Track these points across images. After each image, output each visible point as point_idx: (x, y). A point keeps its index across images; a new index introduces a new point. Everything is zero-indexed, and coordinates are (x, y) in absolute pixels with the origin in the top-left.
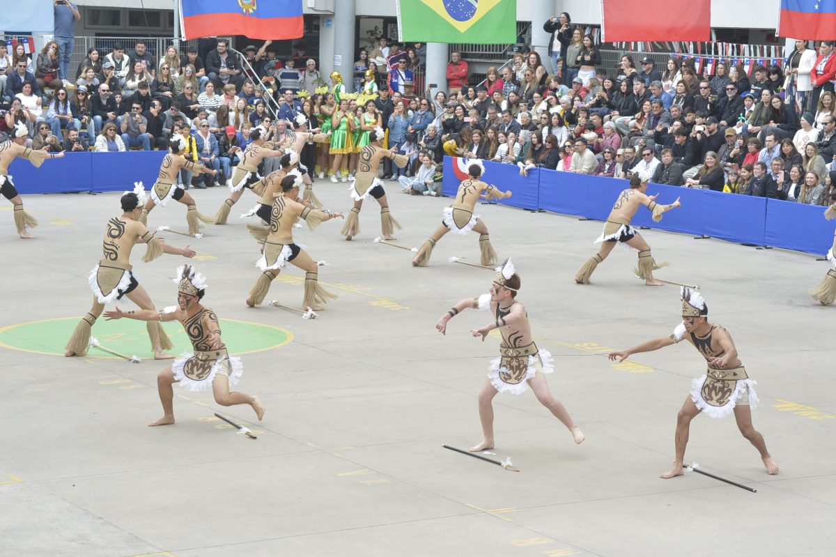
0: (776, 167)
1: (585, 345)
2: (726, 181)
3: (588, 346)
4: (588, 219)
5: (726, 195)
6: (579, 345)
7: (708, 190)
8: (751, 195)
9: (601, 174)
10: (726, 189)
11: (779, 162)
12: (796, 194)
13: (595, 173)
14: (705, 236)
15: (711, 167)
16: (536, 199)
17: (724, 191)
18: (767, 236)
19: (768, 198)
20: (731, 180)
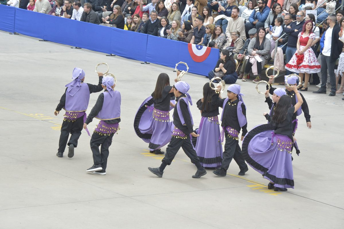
0: (154, 16)
1: (36, 114)
2: (126, 23)
3: (38, 115)
4: (45, 41)
5: (125, 31)
6: (32, 115)
7: (115, 27)
8: (140, 32)
9: (54, 14)
10: (126, 28)
11: (155, 14)
12: (165, 33)
13: (50, 13)
14: (113, 55)
15: (116, 15)
16: (13, 26)
17: (125, 29)
18: (147, 56)
19: (149, 35)
20: (129, 23)
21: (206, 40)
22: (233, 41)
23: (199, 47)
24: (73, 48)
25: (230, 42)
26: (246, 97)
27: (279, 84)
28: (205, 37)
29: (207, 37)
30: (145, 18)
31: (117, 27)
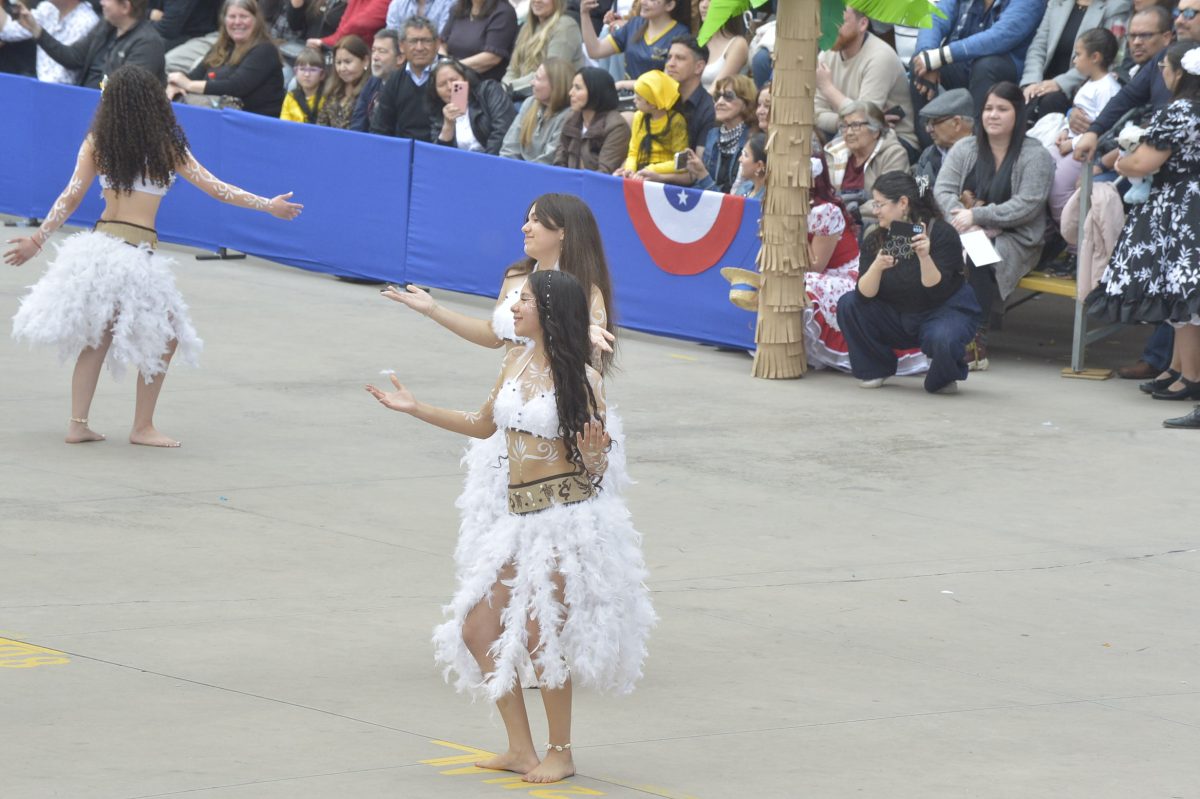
0: (419, 45)
2: (290, 85)
5: (291, 129)
7: (237, 111)
8: (364, 130)
10: (291, 111)
11: (423, 33)
14: (230, 252)
15: (242, 42)
17: (284, 117)
18: (414, 254)
19: (416, 141)
20: (305, 84)
21: (714, 159)
22: (852, 159)
23: (683, 198)
24: (14, 225)
25: (838, 167)
26: (940, 447)
27: (1108, 372)
28: (710, 144)
29: (724, 145)
30: (384, 57)
31: (244, 109)
